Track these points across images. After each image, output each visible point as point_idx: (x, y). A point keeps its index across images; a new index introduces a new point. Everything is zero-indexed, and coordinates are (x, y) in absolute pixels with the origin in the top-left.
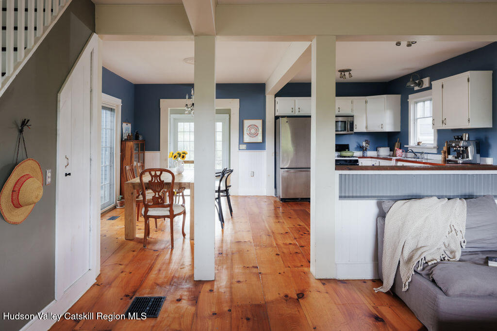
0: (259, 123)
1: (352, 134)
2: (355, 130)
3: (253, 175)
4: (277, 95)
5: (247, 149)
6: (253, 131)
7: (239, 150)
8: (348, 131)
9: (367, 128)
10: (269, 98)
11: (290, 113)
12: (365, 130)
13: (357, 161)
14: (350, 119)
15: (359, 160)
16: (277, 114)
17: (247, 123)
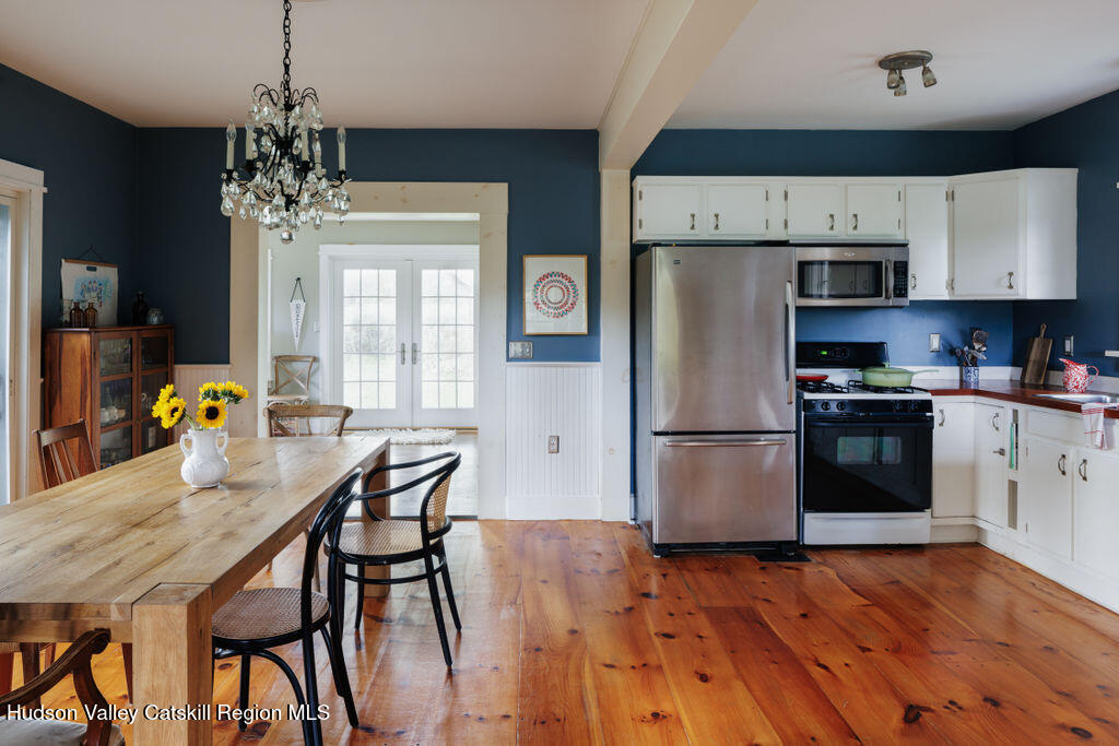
0: (576, 266)
1: (901, 307)
2: (913, 295)
3: (555, 445)
4: (640, 168)
5: (534, 359)
6: (555, 294)
7: (508, 360)
8: (887, 298)
9: (951, 285)
10: (613, 179)
11: (684, 233)
12: (945, 296)
13: (927, 405)
14: (893, 255)
15: (936, 400)
16: (640, 236)
17: (535, 266)
